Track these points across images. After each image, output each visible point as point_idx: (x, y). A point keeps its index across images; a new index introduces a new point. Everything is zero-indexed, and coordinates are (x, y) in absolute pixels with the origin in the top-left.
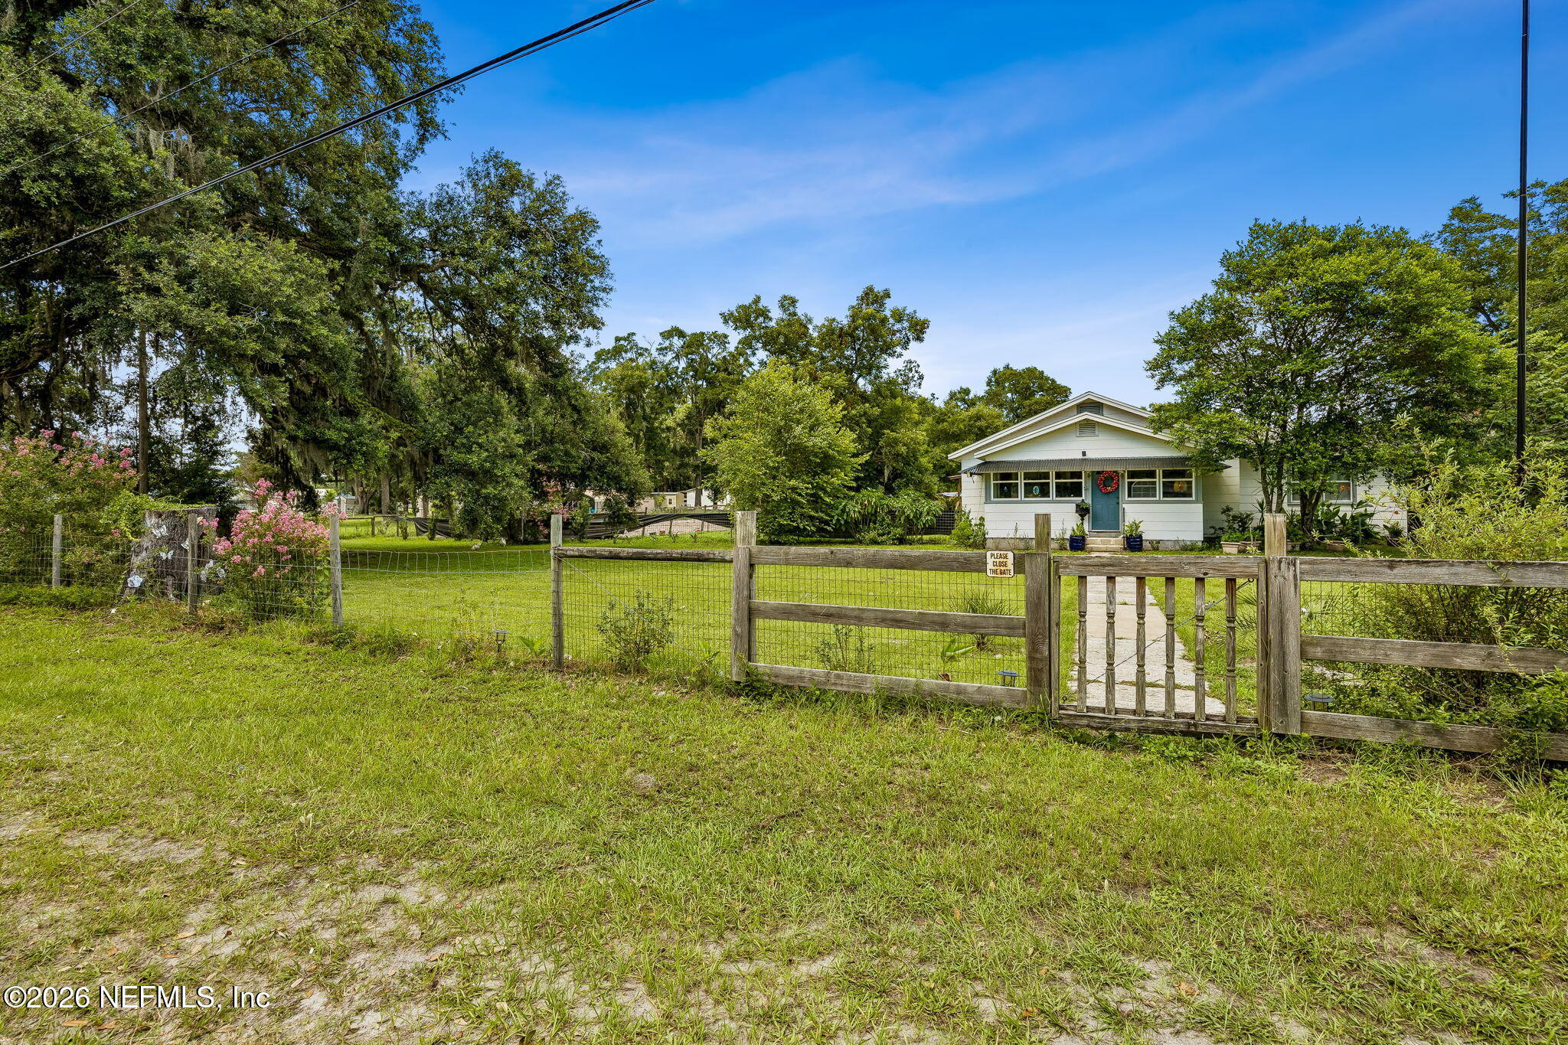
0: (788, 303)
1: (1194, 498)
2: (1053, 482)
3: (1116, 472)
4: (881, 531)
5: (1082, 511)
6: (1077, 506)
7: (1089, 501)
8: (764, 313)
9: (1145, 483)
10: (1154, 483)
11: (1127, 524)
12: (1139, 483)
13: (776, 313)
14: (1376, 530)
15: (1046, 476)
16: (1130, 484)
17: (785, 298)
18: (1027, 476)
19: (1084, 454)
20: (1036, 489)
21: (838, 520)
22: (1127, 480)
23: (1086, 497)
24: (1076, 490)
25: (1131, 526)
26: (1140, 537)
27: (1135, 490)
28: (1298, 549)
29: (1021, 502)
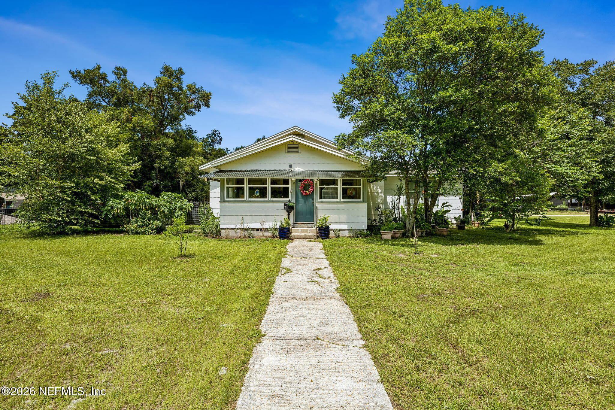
0: (120, 72)
1: (361, 200)
2: (269, 186)
3: (312, 180)
4: (141, 224)
5: (289, 208)
6: (286, 205)
7: (293, 201)
8: (103, 77)
9: (331, 189)
10: (337, 189)
11: (319, 218)
12: (327, 189)
13: (111, 78)
14: (449, 220)
15: (264, 182)
16: (321, 189)
17: (118, 69)
18: (251, 181)
19: (291, 166)
20: (257, 192)
21: (106, 214)
22: (319, 186)
23: (291, 199)
24: (284, 193)
25: (322, 220)
26: (328, 227)
27: (326, 193)
28: (424, 234)
29: (246, 202)
